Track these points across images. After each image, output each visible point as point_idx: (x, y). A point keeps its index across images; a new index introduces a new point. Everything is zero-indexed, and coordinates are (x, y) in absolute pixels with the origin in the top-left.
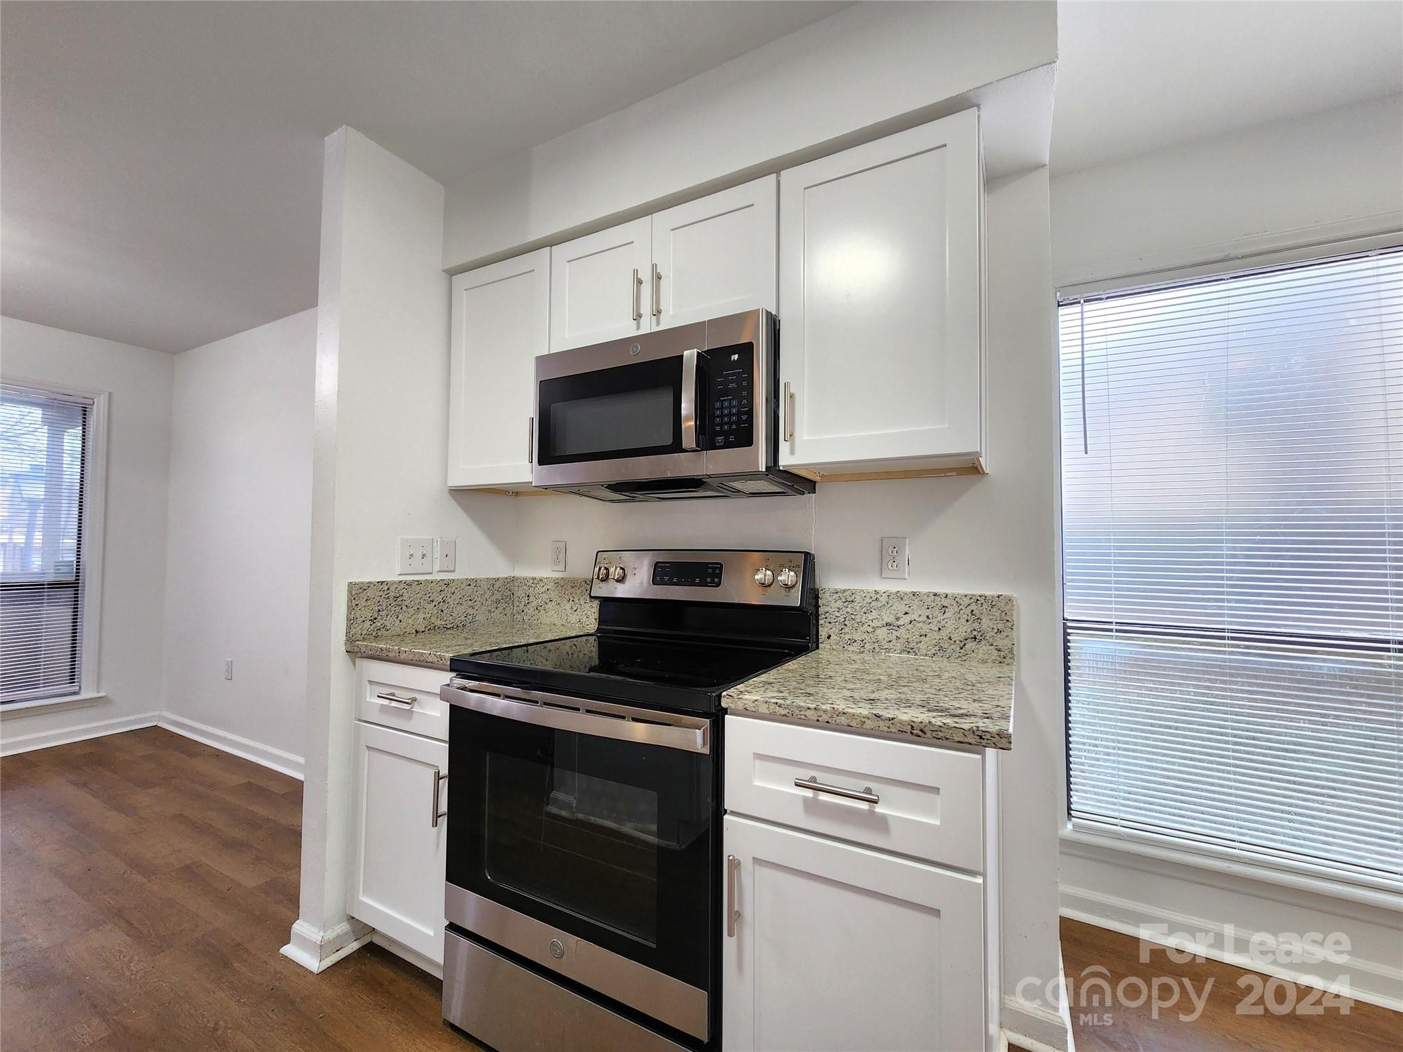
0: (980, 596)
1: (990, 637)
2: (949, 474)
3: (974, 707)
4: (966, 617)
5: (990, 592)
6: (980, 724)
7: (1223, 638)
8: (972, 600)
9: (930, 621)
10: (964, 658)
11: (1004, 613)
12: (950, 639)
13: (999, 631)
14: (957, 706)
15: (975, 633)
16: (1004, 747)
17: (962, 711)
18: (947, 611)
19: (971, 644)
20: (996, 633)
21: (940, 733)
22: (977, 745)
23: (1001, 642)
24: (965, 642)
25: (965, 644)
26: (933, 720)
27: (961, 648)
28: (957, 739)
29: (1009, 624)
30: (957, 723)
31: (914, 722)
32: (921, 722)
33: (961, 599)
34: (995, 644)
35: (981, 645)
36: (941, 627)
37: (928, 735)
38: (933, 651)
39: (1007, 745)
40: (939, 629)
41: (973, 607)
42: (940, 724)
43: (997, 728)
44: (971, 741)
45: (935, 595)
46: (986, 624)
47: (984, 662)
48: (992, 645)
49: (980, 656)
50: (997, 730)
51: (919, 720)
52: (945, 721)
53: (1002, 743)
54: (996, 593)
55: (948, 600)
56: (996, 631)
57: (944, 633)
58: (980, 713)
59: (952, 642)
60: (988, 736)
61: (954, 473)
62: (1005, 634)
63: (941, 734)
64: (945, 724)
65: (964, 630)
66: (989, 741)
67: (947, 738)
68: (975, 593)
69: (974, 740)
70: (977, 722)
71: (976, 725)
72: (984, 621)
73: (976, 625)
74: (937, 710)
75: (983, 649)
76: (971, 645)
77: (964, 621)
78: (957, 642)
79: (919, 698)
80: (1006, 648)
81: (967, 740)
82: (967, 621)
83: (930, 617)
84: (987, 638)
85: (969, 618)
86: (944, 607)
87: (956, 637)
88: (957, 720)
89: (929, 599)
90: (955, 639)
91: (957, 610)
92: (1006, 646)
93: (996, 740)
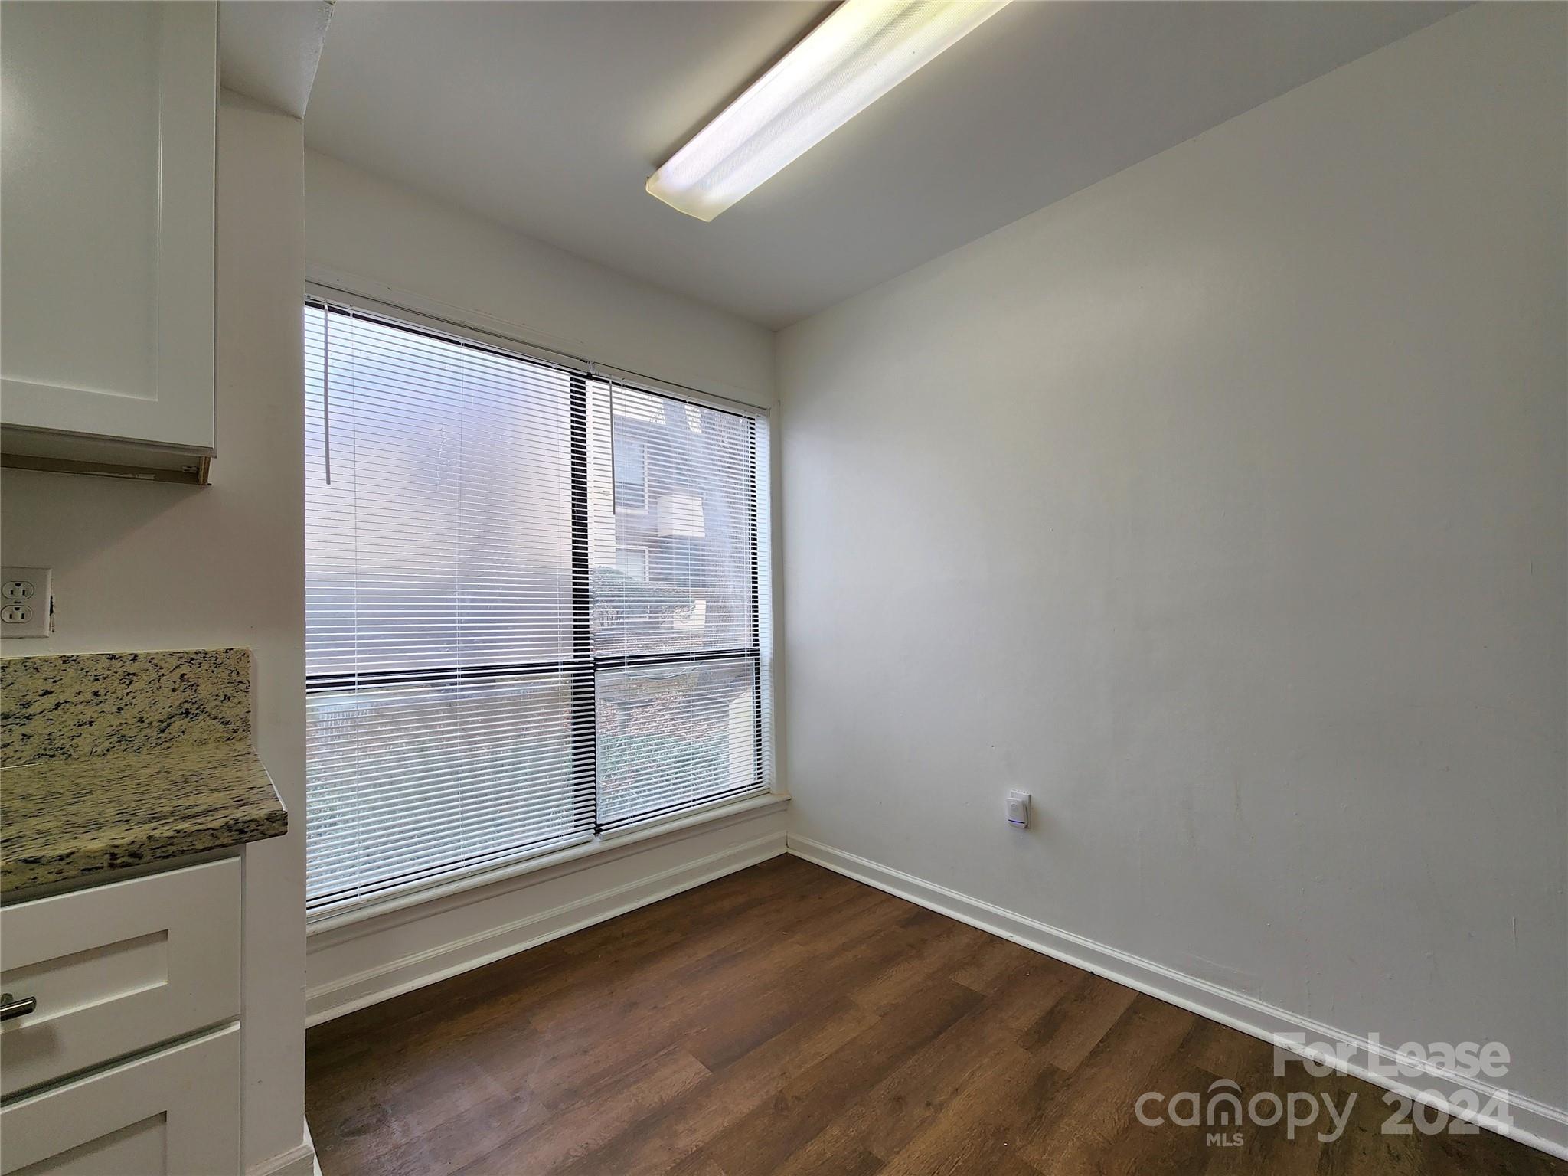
0: (196, 653)
1: (212, 708)
2: (141, 476)
3: (217, 799)
4: (171, 685)
5: (214, 644)
6: (238, 815)
7: (455, 677)
8: (183, 660)
9: (100, 699)
10: (168, 745)
11: (235, 672)
12: (141, 720)
13: (227, 698)
14: (188, 804)
15: (187, 706)
16: (277, 832)
17: (199, 809)
18: (135, 679)
19: (178, 723)
20: (222, 701)
21: (169, 848)
22: (235, 844)
23: (229, 712)
24: (169, 721)
25: (169, 725)
26: (157, 834)
27: (162, 731)
28: (200, 846)
29: (242, 687)
30: (200, 824)
31: (116, 846)
32: (133, 842)
33: (162, 660)
34: (220, 716)
35: (197, 722)
36: (122, 706)
37: (148, 857)
38: (107, 745)
39: (282, 829)
40: (120, 709)
41: (185, 669)
42: (170, 834)
43: (265, 811)
44: (225, 841)
45: (112, 657)
46: (205, 689)
47: (202, 743)
48: (215, 718)
49: (196, 736)
50: (265, 814)
51: (128, 840)
52: (178, 828)
53: (274, 828)
54: (223, 648)
55: (137, 663)
56: (222, 698)
57: (129, 714)
58: (230, 802)
59: (145, 725)
60: (253, 826)
61: (152, 477)
62: (236, 701)
63: (171, 849)
64: (179, 832)
65: (168, 702)
66: (255, 833)
67: (183, 851)
68: (187, 650)
69: (230, 839)
70: (231, 814)
71: (232, 817)
72: (202, 687)
73: (189, 694)
74: (154, 818)
75: (201, 726)
76: (177, 725)
77: (167, 692)
78: (154, 723)
79: (110, 812)
80: (238, 718)
81: (218, 842)
82: (174, 690)
83: (102, 692)
84: (207, 710)
85: (177, 686)
86: (129, 674)
87: (153, 716)
88: (198, 821)
89: (99, 666)
90: (151, 719)
91: (155, 676)
92: (237, 716)
93: (264, 827)
